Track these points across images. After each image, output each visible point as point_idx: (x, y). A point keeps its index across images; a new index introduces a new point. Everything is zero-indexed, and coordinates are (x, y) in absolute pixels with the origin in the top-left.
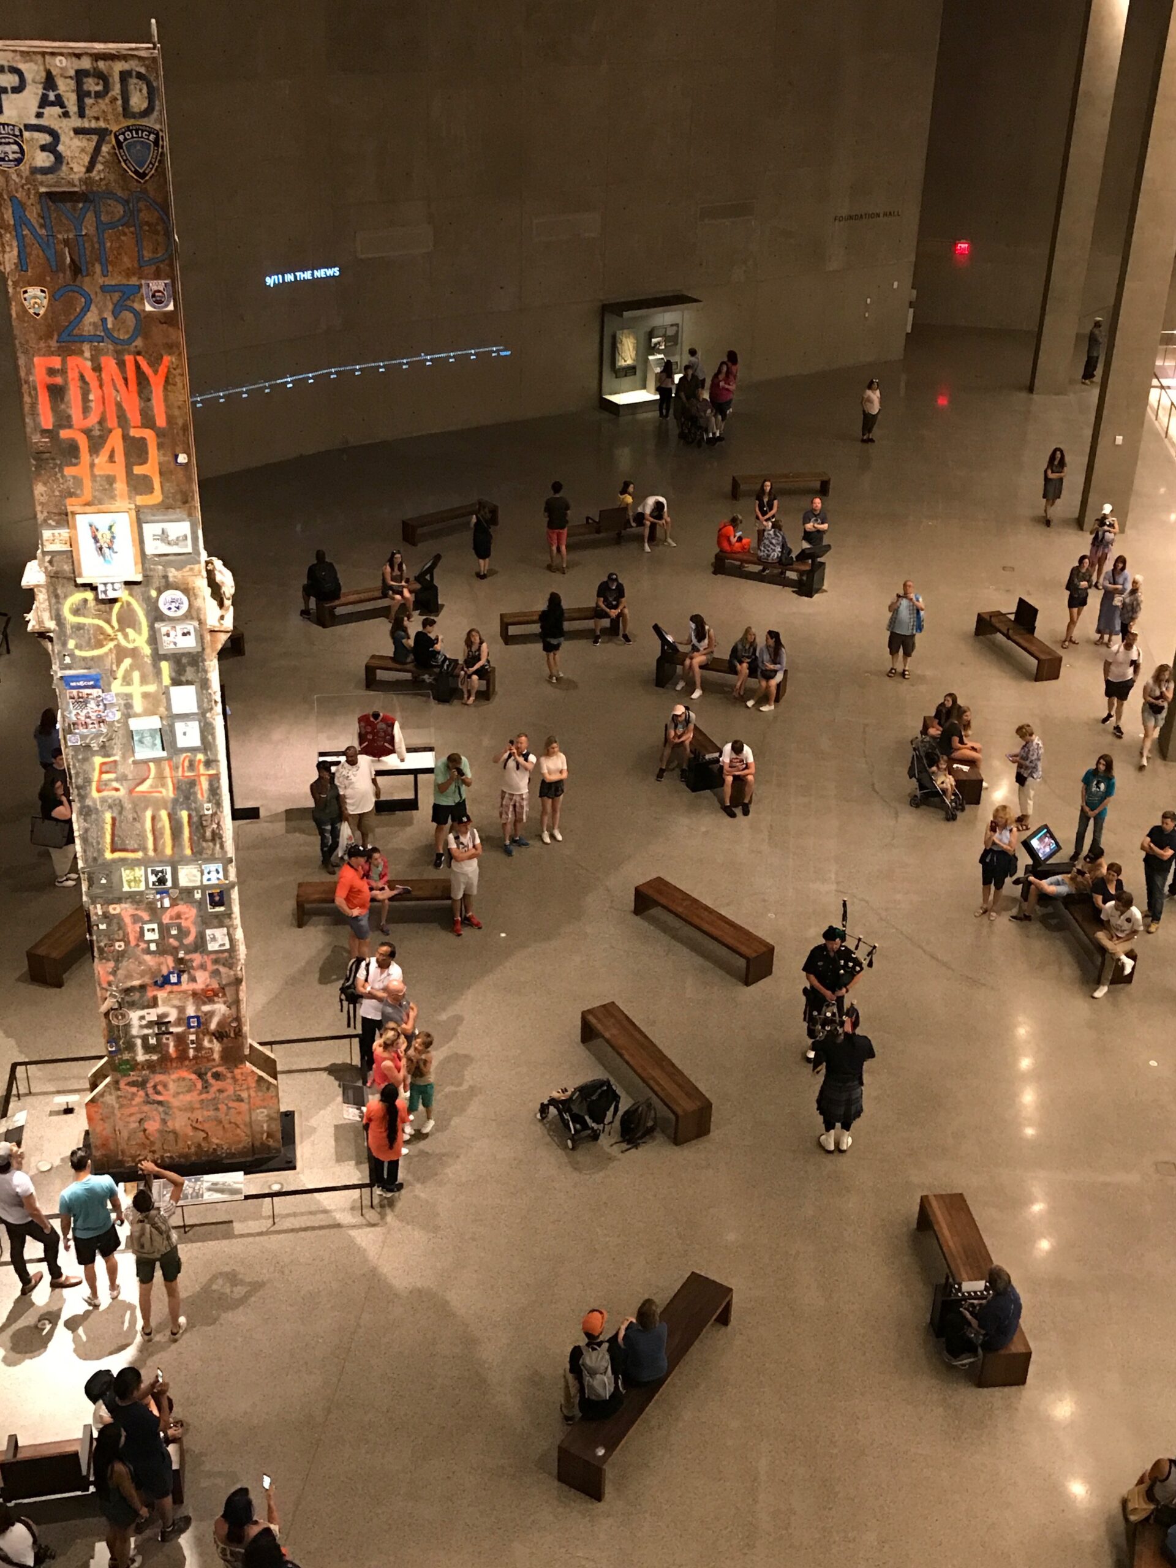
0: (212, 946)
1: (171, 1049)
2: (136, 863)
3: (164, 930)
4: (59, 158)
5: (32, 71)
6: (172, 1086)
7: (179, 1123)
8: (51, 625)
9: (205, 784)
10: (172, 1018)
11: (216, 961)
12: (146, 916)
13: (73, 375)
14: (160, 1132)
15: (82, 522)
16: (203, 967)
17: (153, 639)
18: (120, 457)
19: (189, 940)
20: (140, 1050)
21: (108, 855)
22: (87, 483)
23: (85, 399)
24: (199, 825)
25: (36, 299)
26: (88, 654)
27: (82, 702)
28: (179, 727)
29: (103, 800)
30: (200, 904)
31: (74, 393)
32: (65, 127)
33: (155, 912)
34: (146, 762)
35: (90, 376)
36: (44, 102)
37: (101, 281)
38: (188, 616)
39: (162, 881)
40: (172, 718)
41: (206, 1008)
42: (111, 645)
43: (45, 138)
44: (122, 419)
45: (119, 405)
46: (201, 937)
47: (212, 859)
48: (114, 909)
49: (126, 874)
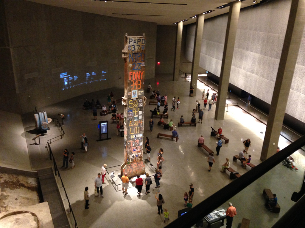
0: (140, 145)
1: (134, 160)
2: (133, 134)
3: (135, 143)
4: (135, 49)
5: (133, 39)
6: (134, 165)
7: (134, 170)
8: (127, 104)
9: (141, 123)
10: (135, 156)
11: (140, 147)
12: (133, 142)
13: (133, 74)
14: (132, 172)
15: (132, 91)
16: (139, 148)
17: (138, 106)
18: (137, 84)
19: (138, 144)
20: (130, 160)
21: (130, 134)
22: (133, 87)
23: (134, 77)
24: (140, 129)
25: (131, 65)
26: (131, 108)
27: (130, 114)
28: (140, 116)
29: (130, 126)
30: (139, 139)
31: (133, 76)
32: (136, 45)
33: (134, 141)
34: (135, 121)
35: (135, 74)
36: (134, 43)
37: (138, 63)
38: (142, 102)
39: (136, 137)
40: (139, 115)
41: (139, 154)
42: (133, 106)
43: (134, 47)
44: (138, 78)
45: (138, 77)
46: (139, 144)
47: (141, 133)
48: (130, 141)
49: (132, 136)
